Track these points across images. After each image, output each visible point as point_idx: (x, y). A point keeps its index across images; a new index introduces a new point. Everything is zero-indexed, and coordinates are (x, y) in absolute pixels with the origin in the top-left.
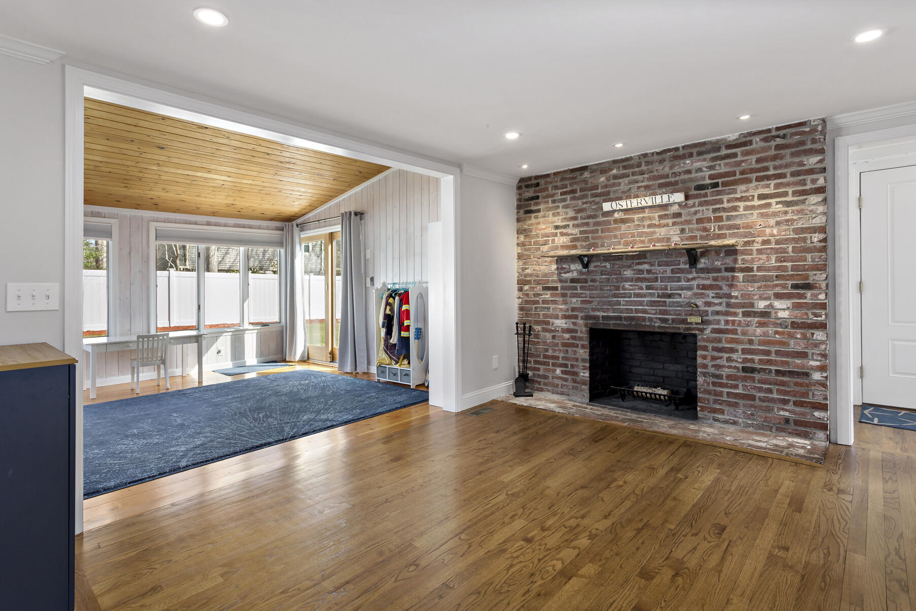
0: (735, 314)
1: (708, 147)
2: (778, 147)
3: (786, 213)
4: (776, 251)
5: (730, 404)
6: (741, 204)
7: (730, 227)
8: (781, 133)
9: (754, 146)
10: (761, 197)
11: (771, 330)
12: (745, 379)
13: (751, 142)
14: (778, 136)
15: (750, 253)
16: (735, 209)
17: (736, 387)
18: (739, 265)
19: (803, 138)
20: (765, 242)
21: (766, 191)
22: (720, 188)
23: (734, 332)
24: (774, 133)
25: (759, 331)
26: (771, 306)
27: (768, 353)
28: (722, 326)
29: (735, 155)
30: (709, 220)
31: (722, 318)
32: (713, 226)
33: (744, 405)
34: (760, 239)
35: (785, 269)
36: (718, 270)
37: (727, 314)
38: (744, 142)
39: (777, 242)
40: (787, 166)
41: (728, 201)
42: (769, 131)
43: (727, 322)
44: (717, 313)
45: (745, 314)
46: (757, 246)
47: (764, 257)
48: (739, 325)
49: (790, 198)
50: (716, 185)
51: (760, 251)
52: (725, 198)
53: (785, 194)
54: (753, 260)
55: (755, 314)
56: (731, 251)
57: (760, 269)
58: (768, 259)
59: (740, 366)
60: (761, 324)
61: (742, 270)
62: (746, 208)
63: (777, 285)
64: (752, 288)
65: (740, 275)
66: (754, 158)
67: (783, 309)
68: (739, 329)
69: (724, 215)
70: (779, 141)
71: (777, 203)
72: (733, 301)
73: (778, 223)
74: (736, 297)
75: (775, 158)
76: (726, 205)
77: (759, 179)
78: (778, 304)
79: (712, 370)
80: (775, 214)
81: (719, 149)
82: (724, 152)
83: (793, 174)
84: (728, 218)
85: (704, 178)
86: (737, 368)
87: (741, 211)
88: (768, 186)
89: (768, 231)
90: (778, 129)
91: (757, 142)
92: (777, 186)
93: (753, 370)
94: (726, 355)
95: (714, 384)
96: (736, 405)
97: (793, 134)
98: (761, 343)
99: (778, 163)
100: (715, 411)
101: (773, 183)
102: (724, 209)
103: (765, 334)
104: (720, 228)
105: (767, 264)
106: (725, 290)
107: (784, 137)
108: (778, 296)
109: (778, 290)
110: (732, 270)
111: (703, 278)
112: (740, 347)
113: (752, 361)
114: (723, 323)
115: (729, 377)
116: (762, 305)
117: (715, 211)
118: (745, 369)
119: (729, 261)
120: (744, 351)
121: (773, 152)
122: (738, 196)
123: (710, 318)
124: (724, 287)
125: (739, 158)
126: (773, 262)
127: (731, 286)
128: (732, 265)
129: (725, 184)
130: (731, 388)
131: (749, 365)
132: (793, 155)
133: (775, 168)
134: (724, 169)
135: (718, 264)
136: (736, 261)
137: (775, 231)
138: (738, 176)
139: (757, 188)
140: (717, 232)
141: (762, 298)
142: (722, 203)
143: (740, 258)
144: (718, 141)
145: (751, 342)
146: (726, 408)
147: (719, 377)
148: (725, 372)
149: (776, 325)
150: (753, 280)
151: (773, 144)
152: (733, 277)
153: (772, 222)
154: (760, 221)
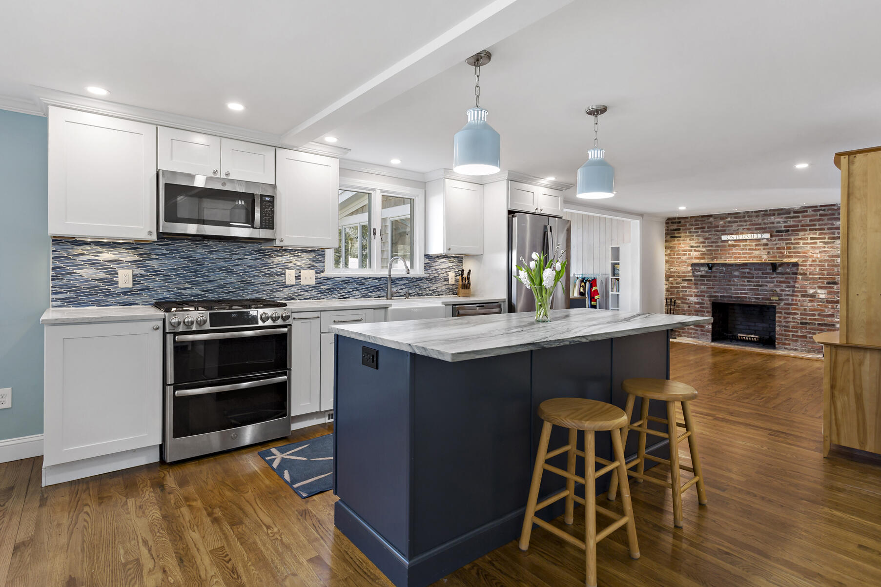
0: (797, 296)
1: (783, 211)
2: (821, 215)
3: (824, 247)
4: (819, 265)
5: (793, 341)
6: (801, 242)
7: (795, 253)
8: (823, 208)
9: (808, 213)
10: (812, 239)
11: (816, 304)
12: (802, 328)
13: (807, 211)
14: (821, 210)
15: (805, 266)
16: (798, 243)
17: (797, 332)
18: (800, 271)
19: (834, 212)
20: (813, 261)
21: (814, 236)
22: (790, 233)
23: (797, 305)
24: (819, 208)
25: (809, 304)
26: (816, 292)
27: (814, 315)
28: (790, 302)
29: (798, 217)
30: (784, 248)
31: (790, 298)
32: (786, 252)
33: (801, 341)
34: (811, 259)
35: (823, 274)
36: (789, 274)
37: (793, 295)
38: (803, 210)
39: (820, 261)
40: (825, 225)
41: (794, 239)
42: (816, 207)
43: (792, 300)
44: (788, 295)
45: (802, 296)
46: (809, 263)
47: (813, 268)
48: (799, 302)
49: (826, 240)
50: (788, 231)
51: (810, 265)
52: (793, 238)
53: (824, 238)
54: (807, 269)
55: (808, 296)
56: (796, 265)
57: (810, 274)
58: (815, 269)
59: (799, 321)
60: (811, 301)
61: (801, 274)
62: (804, 244)
63: (819, 282)
64: (806, 283)
65: (800, 277)
66: (808, 219)
67: (822, 294)
68: (799, 303)
69: (792, 246)
70: (821, 212)
71: (820, 242)
72: (796, 289)
73: (820, 252)
74: (798, 288)
75: (819, 220)
76: (793, 241)
77: (810, 230)
78: (819, 291)
79: (784, 324)
80: (819, 248)
81: (789, 213)
82: (792, 215)
83: (828, 229)
84: (794, 248)
85: (781, 227)
86: (798, 322)
87: (801, 245)
88: (815, 234)
89: (815, 255)
90: (821, 206)
91: (810, 212)
92: (820, 234)
93: (806, 323)
94: (792, 316)
95: (785, 331)
96: (797, 341)
97: (829, 210)
98: (810, 310)
99: (821, 222)
100: (785, 344)
101: (818, 232)
102: (792, 243)
103: (813, 306)
104: (790, 252)
105: (814, 272)
106: (792, 283)
107: (824, 210)
108: (820, 287)
109: (820, 284)
110: (796, 274)
111: (780, 278)
112: (799, 312)
113: (806, 319)
114: (790, 300)
115: (793, 327)
116: (811, 291)
117: (787, 244)
118: (802, 323)
119: (794, 269)
120: (801, 314)
121: (818, 217)
122: (800, 237)
123: (783, 297)
124: (791, 282)
125: (800, 219)
126: (817, 271)
127: (795, 282)
128: (796, 271)
129: (792, 231)
130: (794, 332)
131: (804, 321)
132: (828, 219)
133: (819, 225)
134: (792, 224)
135: (788, 270)
136: (798, 269)
137: (819, 256)
138: (800, 228)
139: (809, 234)
140: (788, 254)
141: (811, 288)
142: (791, 240)
143: (800, 268)
144: (789, 209)
145: (805, 310)
146: (791, 343)
147: (788, 327)
148: (791, 325)
149: (818, 301)
150: (807, 279)
151: (818, 213)
152: (796, 277)
153: (817, 251)
154: (811, 251)
